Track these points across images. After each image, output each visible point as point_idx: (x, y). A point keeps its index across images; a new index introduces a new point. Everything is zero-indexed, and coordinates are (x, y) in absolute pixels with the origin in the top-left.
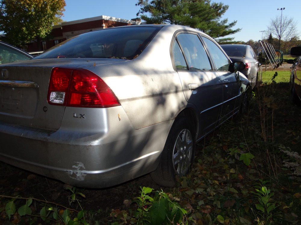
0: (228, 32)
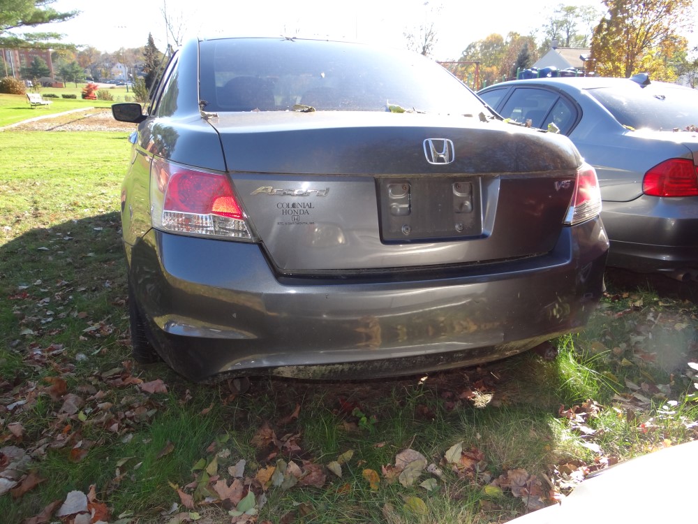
0: (48, 15)
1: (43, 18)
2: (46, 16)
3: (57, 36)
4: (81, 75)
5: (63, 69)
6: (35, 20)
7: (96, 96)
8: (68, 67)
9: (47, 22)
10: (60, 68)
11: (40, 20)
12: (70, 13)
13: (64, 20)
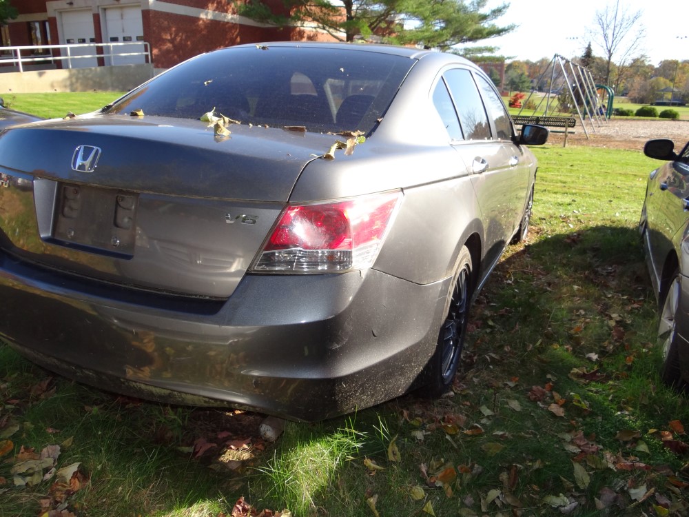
0: (487, 31)
1: (482, 34)
2: (485, 32)
3: (491, 50)
4: (526, 85)
5: (512, 79)
6: (475, 36)
7: (522, 104)
8: (516, 77)
9: (485, 38)
10: (510, 79)
11: (480, 36)
12: (506, 28)
13: (500, 35)
